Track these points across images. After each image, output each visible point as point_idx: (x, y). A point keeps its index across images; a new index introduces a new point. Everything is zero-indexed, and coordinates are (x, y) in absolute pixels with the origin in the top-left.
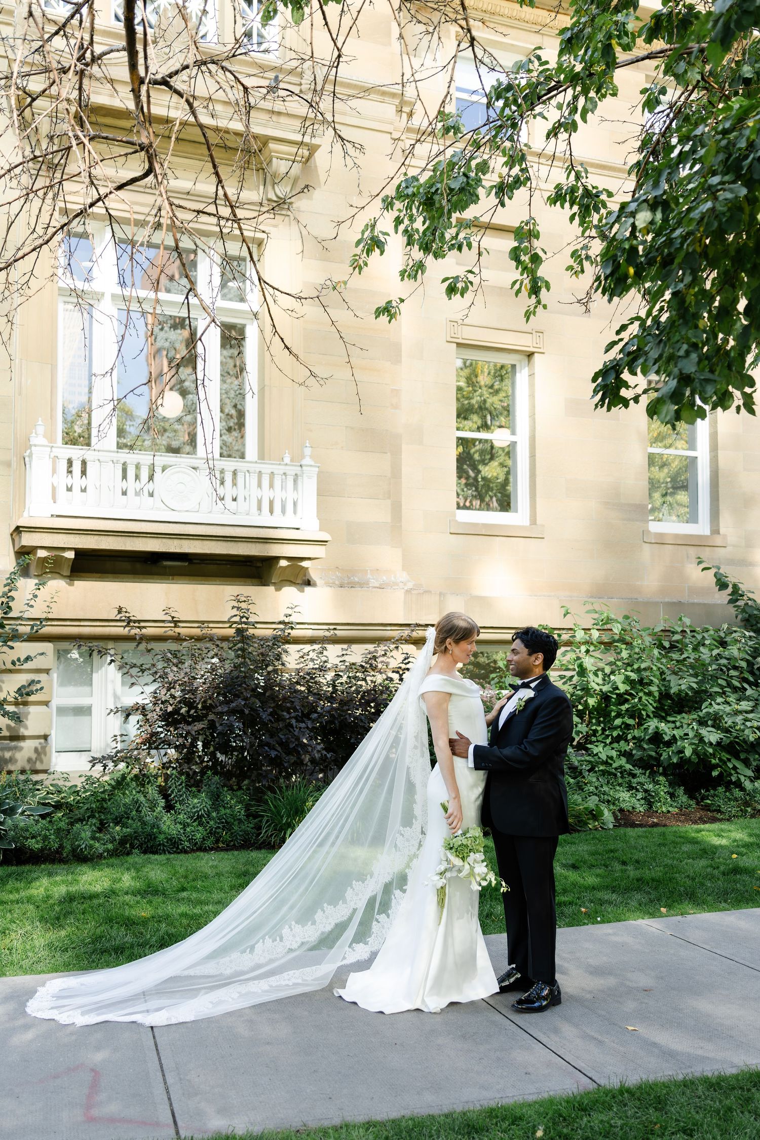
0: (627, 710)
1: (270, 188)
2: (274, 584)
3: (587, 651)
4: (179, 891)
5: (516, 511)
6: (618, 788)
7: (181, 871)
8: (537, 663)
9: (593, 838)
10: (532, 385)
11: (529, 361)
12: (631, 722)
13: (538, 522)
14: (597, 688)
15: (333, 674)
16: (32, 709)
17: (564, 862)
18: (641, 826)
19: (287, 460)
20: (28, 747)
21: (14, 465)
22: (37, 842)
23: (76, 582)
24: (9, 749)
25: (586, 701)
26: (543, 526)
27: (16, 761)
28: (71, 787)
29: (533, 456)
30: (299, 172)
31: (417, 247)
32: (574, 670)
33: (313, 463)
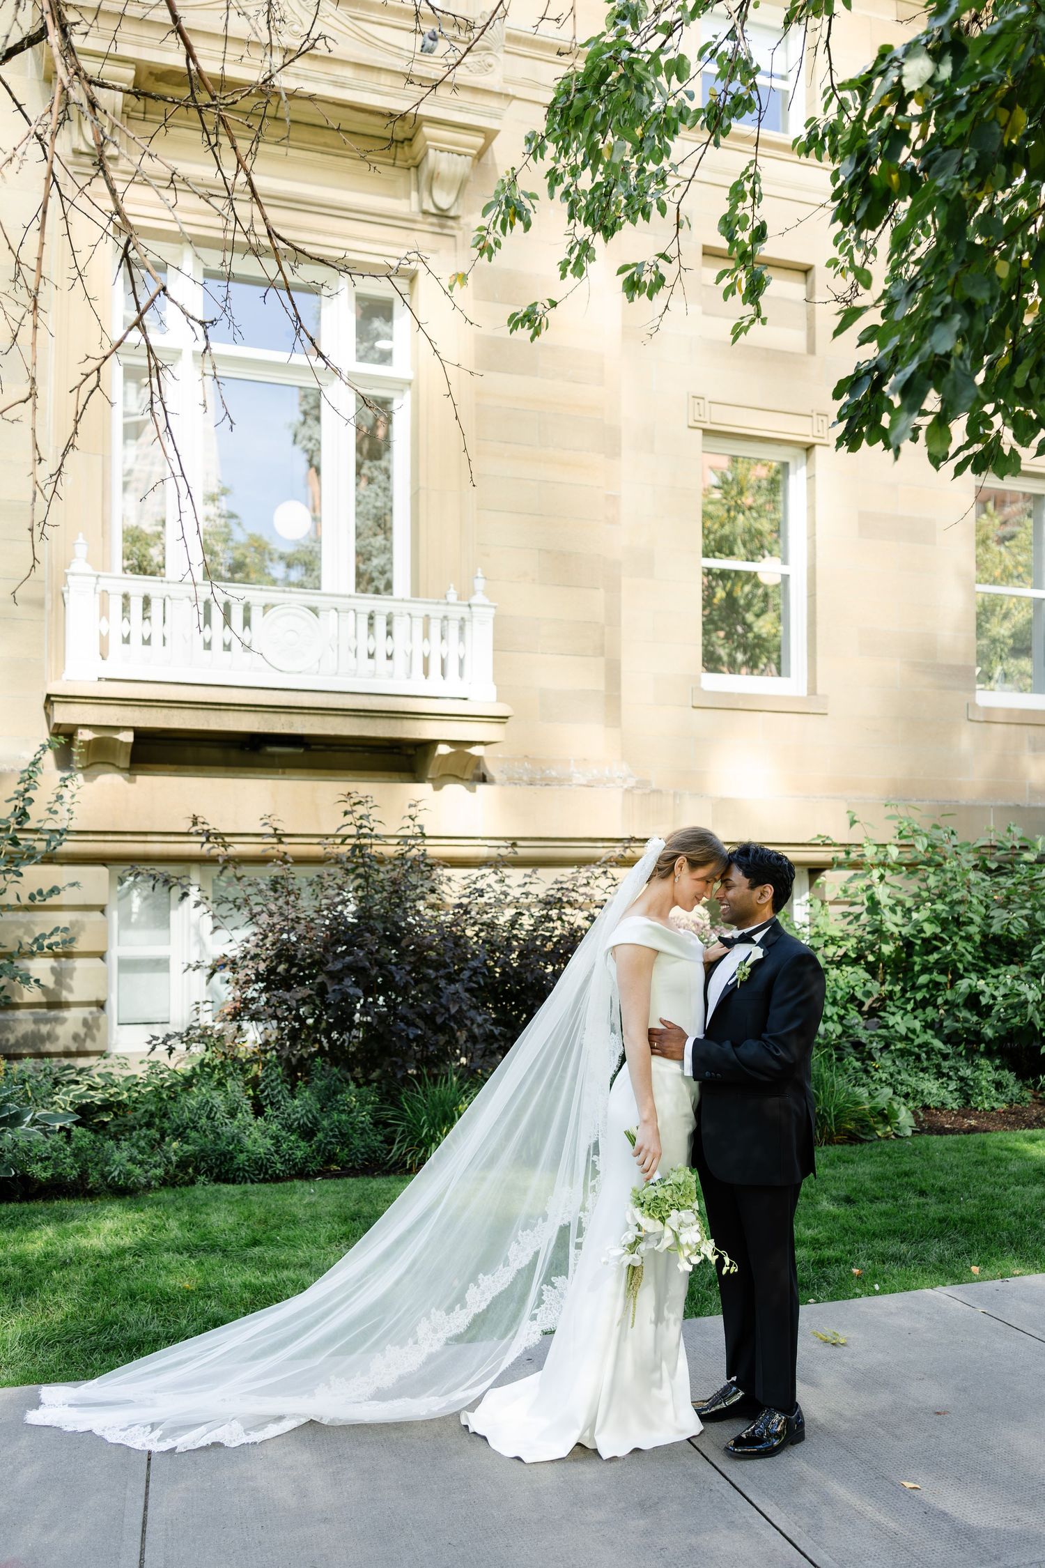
0: (937, 962)
1: (425, 195)
2: (432, 780)
3: (882, 877)
4: (247, 1246)
5: (788, 676)
6: (921, 1075)
7: (259, 1212)
8: (764, 901)
9: (881, 1153)
10: (811, 492)
11: (807, 457)
12: (942, 979)
13: (819, 691)
14: (895, 930)
15: (514, 911)
16: (79, 963)
17: (834, 1193)
18: (951, 1131)
19: (452, 598)
20: (73, 1019)
21: (48, 605)
22: (45, 1169)
23: (139, 778)
24: (47, 1021)
25: (880, 949)
26: (827, 696)
27: (57, 1038)
28: (127, 1079)
29: (812, 596)
30: (467, 170)
31: (583, 221)
32: (863, 904)
33: (487, 602)
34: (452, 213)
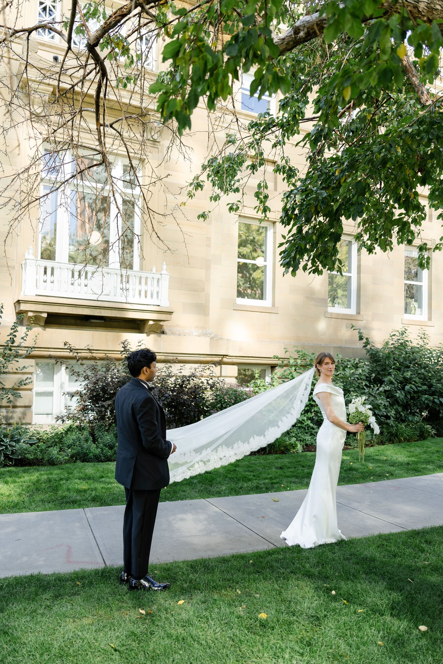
1: (149, 134)
2: (146, 333)
3: (295, 370)
4: (100, 478)
5: (266, 300)
6: (306, 434)
7: (101, 469)
9: (292, 457)
10: (274, 238)
11: (274, 226)
13: (276, 305)
16: (23, 392)
19: (154, 271)
20: (19, 412)
21: (17, 268)
22: (31, 456)
23: (47, 329)
24: (12, 412)
26: (278, 307)
27: (14, 418)
28: (44, 432)
29: (274, 273)
31: (217, 187)
33: (167, 273)
34: (158, 141)
